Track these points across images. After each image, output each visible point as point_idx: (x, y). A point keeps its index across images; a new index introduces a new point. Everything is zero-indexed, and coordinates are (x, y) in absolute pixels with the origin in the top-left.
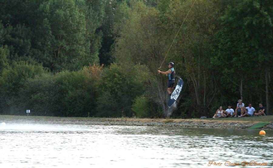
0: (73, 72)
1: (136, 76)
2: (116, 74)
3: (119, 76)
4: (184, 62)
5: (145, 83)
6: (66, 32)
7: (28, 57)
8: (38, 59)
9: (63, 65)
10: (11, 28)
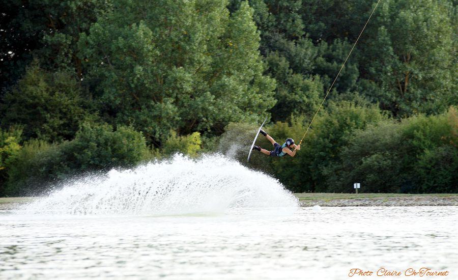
0: (432, 117)
6: (418, 49)
7: (354, 94)
8: (370, 96)
9: (415, 104)
10: (324, 45)
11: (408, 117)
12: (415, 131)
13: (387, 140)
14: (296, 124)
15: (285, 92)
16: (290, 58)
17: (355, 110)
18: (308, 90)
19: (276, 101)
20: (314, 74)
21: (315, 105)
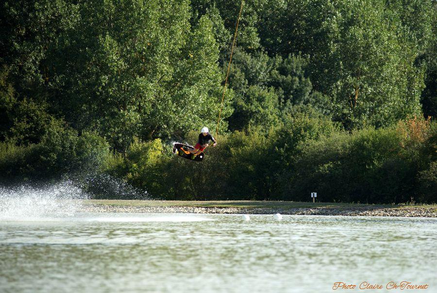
0: (381, 129)
7: (307, 106)
8: (323, 108)
10: (279, 59)
11: (359, 129)
12: (365, 143)
13: (338, 150)
14: (253, 133)
15: (241, 103)
16: (246, 71)
17: (308, 121)
18: (263, 101)
19: (233, 110)
20: (269, 86)
21: (270, 115)
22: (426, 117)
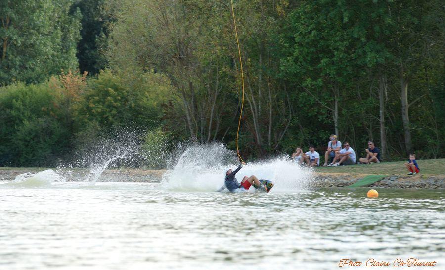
0: (32, 86)
1: (146, 93)
2: (110, 89)
3: (116, 93)
4: (232, 66)
5: (163, 105)
6: (17, 12)
9: (14, 72)
11: (6, 85)
12: (14, 100)
22: (82, 73)
